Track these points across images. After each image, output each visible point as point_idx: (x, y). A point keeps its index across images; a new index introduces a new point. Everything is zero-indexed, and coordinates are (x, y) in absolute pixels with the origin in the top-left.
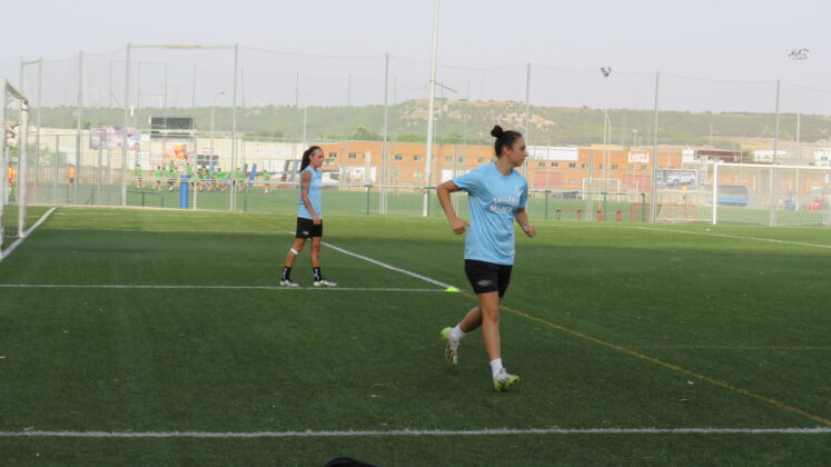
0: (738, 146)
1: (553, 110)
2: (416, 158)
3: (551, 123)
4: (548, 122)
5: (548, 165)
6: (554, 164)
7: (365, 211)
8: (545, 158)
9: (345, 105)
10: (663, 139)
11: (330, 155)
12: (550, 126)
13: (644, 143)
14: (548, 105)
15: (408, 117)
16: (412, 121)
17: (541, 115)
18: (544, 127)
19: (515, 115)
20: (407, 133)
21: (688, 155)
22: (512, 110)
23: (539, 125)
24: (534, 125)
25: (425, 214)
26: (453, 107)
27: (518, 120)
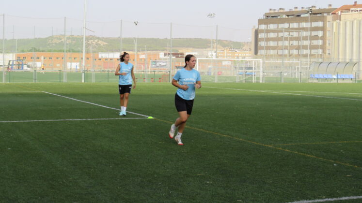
0: (178, 51)
1: (107, 38)
2: (57, 58)
3: (107, 43)
4: (105, 43)
5: (109, 60)
6: (111, 59)
7: (59, 80)
8: (107, 57)
9: (33, 38)
10: (149, 49)
11: (24, 58)
12: (106, 45)
13: (143, 50)
14: (105, 37)
15: (51, 42)
16: (52, 44)
17: (103, 40)
18: (104, 45)
19: (92, 41)
20: (50, 49)
21: (161, 55)
22: (91, 39)
23: (102, 45)
24: (100, 44)
25: (83, 81)
26: (68, 38)
27: (94, 43)
